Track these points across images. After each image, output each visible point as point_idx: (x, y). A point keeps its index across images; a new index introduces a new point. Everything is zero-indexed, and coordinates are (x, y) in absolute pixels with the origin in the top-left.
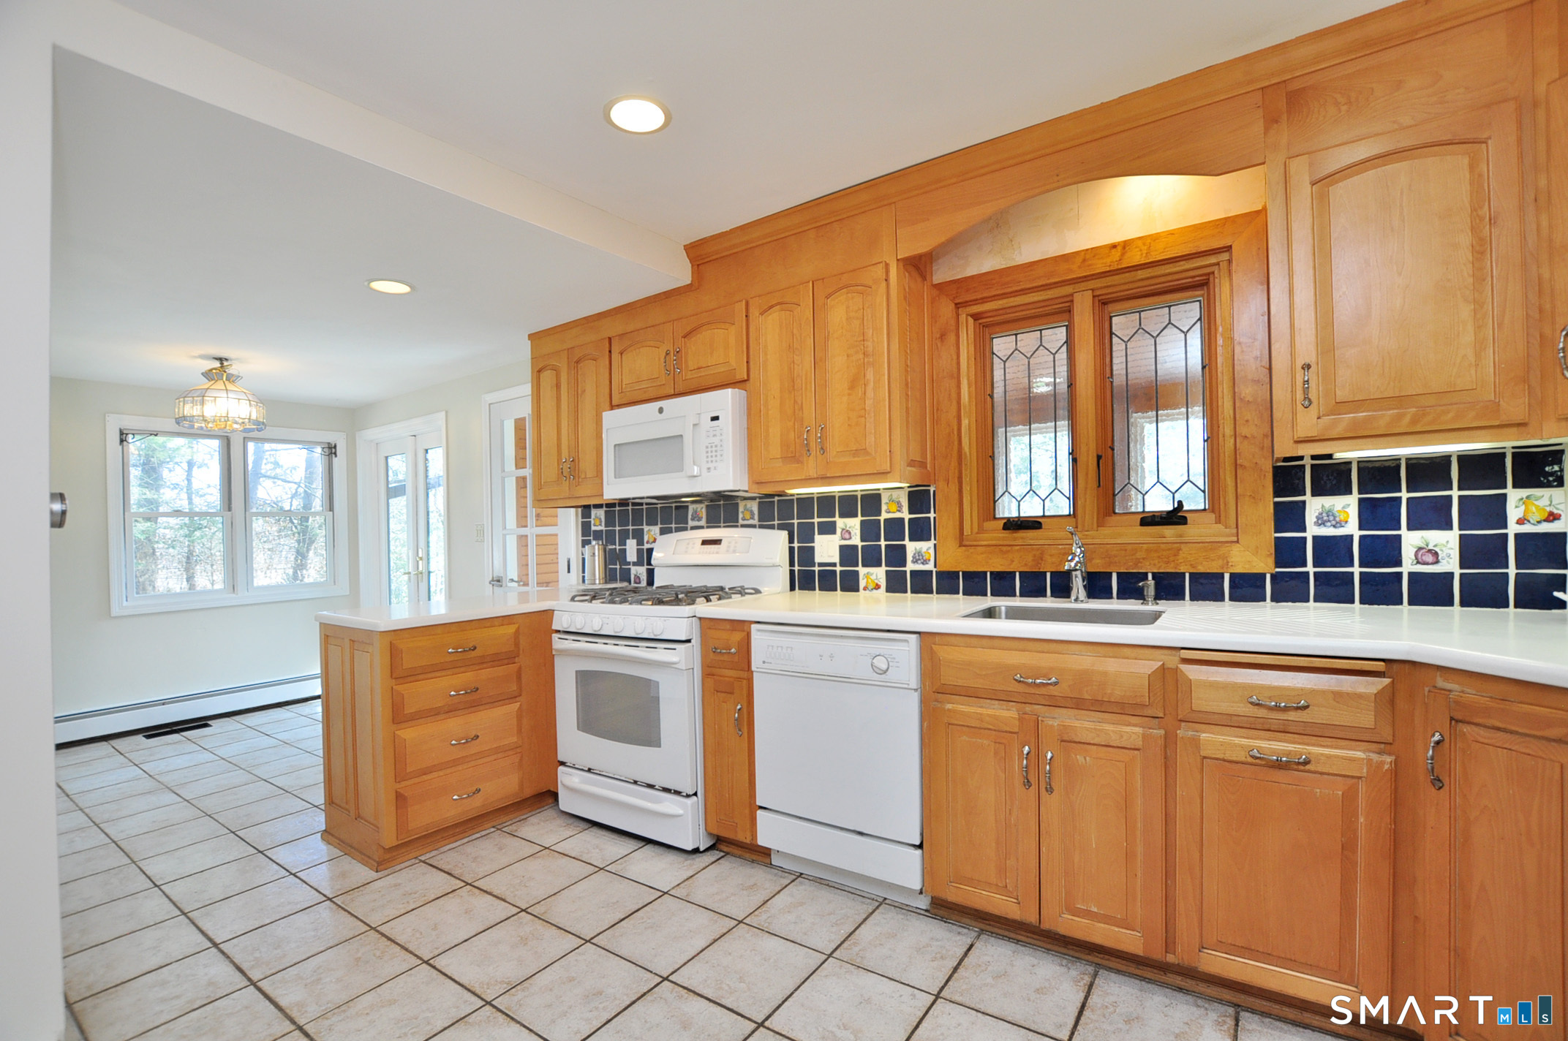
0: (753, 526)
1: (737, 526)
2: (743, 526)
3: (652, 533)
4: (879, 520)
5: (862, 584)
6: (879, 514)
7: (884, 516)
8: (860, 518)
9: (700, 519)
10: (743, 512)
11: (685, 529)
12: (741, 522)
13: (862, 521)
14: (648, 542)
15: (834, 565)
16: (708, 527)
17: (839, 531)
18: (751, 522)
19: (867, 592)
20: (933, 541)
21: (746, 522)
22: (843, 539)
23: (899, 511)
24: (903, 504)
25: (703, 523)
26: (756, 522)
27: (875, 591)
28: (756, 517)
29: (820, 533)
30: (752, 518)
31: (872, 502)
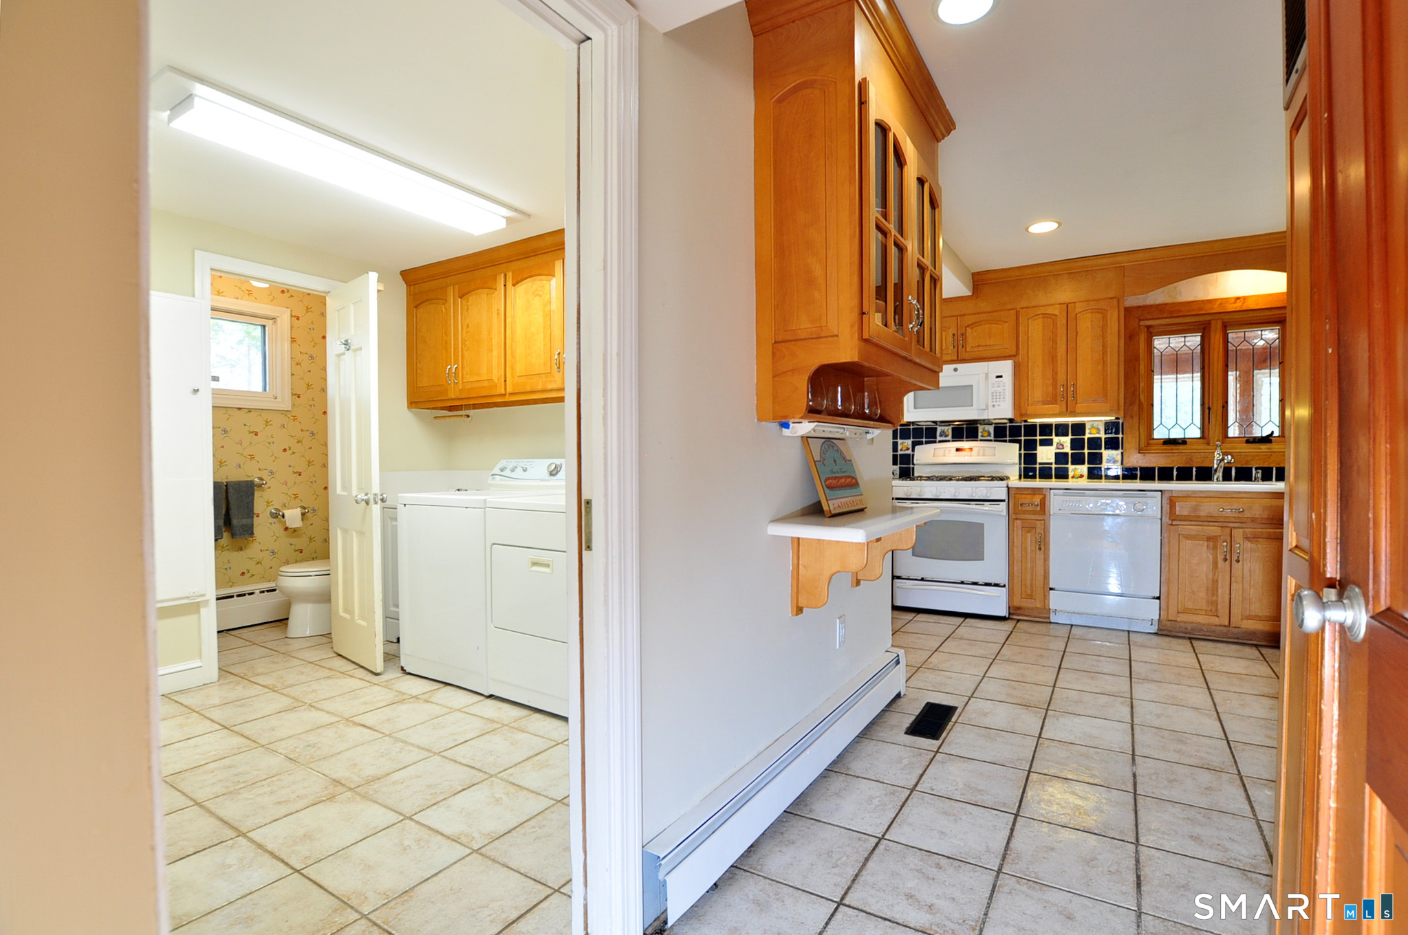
0: (991, 441)
1: (977, 441)
2: (981, 440)
3: (906, 444)
4: (1084, 439)
5: (1071, 474)
6: (1084, 434)
7: (1087, 436)
8: (1070, 437)
9: (946, 436)
10: (981, 432)
11: (935, 442)
12: (980, 438)
13: (1072, 439)
14: (901, 450)
15: (1051, 464)
16: (953, 441)
17: (1055, 444)
18: (988, 438)
19: (1074, 479)
20: (1120, 451)
21: (984, 438)
22: (1058, 448)
23: (1098, 433)
24: (1101, 429)
25: (949, 438)
26: (992, 438)
27: (1080, 479)
28: (992, 435)
29: (1040, 445)
30: (989, 435)
31: (1079, 429)
